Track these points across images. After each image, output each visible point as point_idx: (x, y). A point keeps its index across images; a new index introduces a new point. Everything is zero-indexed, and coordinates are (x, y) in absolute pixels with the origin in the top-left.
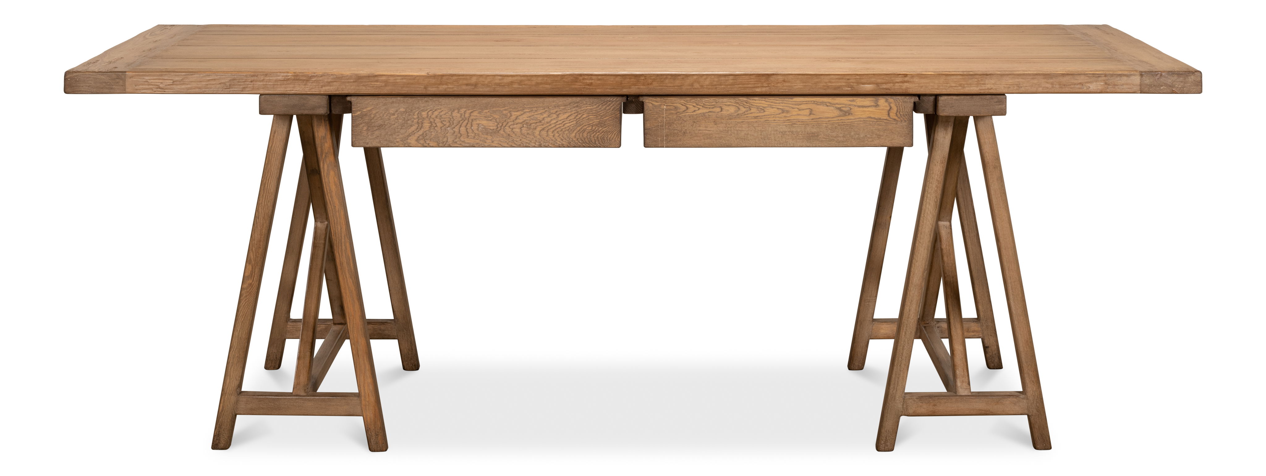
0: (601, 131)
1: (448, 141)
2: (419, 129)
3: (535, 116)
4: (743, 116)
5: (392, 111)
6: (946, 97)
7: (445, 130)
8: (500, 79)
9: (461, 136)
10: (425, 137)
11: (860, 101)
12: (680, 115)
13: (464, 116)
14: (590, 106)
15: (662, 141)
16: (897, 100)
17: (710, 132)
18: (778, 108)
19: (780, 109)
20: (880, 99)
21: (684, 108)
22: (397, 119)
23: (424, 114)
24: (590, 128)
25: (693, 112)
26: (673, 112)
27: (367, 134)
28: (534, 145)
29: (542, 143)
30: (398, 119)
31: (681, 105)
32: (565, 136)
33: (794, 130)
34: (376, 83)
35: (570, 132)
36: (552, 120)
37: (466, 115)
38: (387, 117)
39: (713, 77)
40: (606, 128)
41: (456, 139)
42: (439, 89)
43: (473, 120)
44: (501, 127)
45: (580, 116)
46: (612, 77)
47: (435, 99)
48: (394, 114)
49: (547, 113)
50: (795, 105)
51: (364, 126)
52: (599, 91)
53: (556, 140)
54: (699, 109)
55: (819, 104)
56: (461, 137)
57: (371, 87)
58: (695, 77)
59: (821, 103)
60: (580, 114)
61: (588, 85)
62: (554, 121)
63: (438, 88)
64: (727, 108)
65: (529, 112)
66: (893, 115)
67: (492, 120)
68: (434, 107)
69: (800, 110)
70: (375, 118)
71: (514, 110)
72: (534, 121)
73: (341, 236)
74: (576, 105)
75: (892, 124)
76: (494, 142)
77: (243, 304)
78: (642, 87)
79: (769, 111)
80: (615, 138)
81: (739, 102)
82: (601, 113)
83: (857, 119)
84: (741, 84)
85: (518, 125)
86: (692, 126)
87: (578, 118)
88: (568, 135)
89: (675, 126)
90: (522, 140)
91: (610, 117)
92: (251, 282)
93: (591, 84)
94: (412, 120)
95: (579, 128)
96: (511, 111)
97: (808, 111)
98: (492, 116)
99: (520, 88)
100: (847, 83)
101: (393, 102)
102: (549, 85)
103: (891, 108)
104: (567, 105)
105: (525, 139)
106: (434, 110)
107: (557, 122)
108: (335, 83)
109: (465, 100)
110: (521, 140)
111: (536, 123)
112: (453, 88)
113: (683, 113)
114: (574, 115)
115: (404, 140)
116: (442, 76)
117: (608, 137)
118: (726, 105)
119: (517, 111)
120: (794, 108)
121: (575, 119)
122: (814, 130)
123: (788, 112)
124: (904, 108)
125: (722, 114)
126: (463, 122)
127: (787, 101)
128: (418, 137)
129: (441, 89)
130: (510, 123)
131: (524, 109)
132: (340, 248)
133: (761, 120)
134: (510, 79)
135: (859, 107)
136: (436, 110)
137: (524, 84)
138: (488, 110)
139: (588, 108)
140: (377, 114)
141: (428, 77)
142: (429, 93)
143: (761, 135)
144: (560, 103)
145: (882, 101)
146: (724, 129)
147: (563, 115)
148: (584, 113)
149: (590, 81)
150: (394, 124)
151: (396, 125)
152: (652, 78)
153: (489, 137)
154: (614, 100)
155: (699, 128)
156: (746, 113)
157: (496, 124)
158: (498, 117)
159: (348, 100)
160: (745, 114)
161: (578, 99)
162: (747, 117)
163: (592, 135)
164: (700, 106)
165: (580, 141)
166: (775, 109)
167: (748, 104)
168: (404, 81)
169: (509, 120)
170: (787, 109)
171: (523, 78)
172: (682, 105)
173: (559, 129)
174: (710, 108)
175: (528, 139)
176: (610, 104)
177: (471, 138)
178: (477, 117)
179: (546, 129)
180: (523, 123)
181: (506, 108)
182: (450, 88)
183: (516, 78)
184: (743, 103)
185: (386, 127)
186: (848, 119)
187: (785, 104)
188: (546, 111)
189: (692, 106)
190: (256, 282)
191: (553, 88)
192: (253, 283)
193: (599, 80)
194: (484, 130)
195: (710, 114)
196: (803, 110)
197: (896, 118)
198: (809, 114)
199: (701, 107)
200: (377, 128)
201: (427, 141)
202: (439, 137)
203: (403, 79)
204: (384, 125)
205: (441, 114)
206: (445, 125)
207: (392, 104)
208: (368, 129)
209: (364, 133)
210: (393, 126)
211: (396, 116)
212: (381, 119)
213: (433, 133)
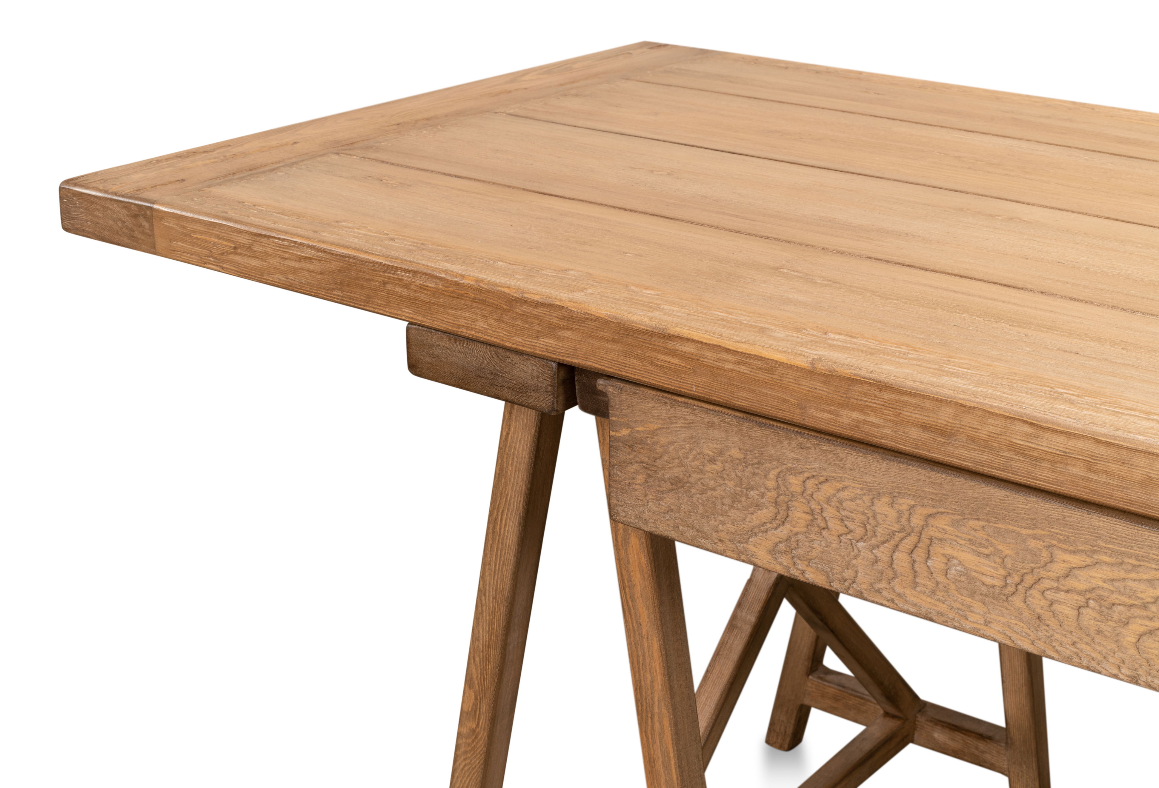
1: (858, 580)
2: (778, 522)
3: (1130, 583)
5: (708, 449)
7: (850, 547)
8: (1027, 435)
9: (895, 577)
10: (795, 549)
13: (909, 520)
22: (720, 474)
23: (795, 482)
27: (646, 495)
28: (1115, 671)
29: (1140, 672)
30: (725, 476)
34: (668, 358)
37: (913, 519)
38: (696, 463)
41: (880, 580)
42: (840, 419)
43: (934, 540)
44: (1017, 585)
47: (828, 446)
48: (712, 461)
51: (637, 472)
56: (896, 580)
57: (657, 365)
63: (840, 416)
65: (1113, 565)
67: (992, 558)
68: (824, 469)
70: (666, 458)
71: (1064, 546)
72: (1123, 599)
73: (653, 699)
76: (992, 625)
77: (461, 766)
85: (1069, 595)
90: (1080, 646)
92: (474, 726)
94: (763, 490)
96: (1052, 546)
98: (992, 545)
99: (1089, 480)
101: (711, 425)
105: (1087, 644)
106: (822, 479)
108: (568, 334)
109: (917, 474)
110: (1074, 644)
111: (1131, 606)
112: (878, 426)
115: (739, 542)
116: (852, 381)
119: (1075, 552)
126: (902, 539)
128: (776, 545)
129: (845, 420)
130: (1047, 584)
131: (1095, 552)
132: (650, 723)
134: (1059, 443)
136: (827, 480)
137: (1106, 473)
138: (982, 523)
140: (671, 449)
141: (811, 373)
142: (809, 422)
150: (714, 489)
151: (719, 492)
153: (978, 607)
157: (1002, 572)
158: (1011, 553)
159: (599, 388)
168: (743, 369)
169: (1043, 573)
171: (1102, 450)
175: (1100, 648)
178: (946, 536)
180: (1088, 595)
181: (1039, 532)
182: (872, 424)
183: (1080, 444)
185: (693, 491)
190: (484, 730)
192: (478, 730)
194: (963, 578)
200: (669, 486)
201: (798, 561)
202: (831, 562)
203: (739, 363)
204: (689, 482)
205: (843, 495)
206: (850, 532)
207: (708, 428)
208: (646, 482)
209: (636, 490)
210: (709, 493)
211: (718, 467)
212: (681, 465)
213: (816, 545)
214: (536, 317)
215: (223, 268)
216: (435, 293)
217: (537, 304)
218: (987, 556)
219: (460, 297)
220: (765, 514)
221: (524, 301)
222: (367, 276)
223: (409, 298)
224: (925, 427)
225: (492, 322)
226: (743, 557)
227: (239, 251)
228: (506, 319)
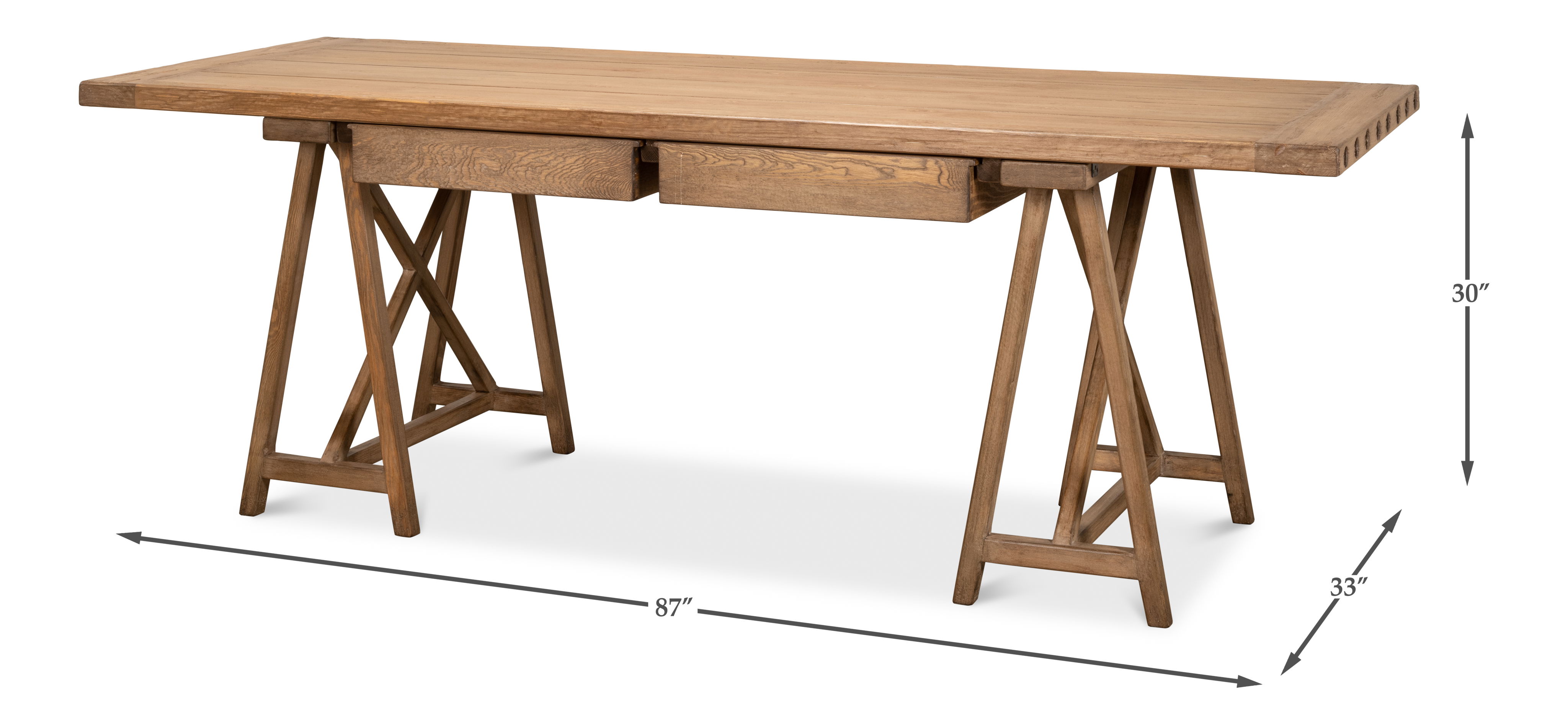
0: (612, 180)
1: (450, 181)
2: (420, 166)
3: (541, 158)
4: (770, 172)
5: (392, 143)
6: (1009, 163)
7: (446, 169)
8: (504, 113)
9: (463, 176)
10: (427, 175)
11: (904, 161)
12: (699, 167)
13: (467, 153)
14: (599, 150)
15: (678, 196)
16: (948, 163)
17: (732, 190)
18: (809, 165)
19: (812, 165)
20: (928, 160)
21: (703, 158)
22: (397, 152)
23: (425, 149)
24: (599, 176)
25: (712, 164)
26: (690, 162)
27: (368, 168)
29: (547, 190)
30: (399, 152)
31: (699, 154)
32: (572, 183)
33: (827, 192)
34: (377, 110)
35: (578, 179)
36: (558, 164)
38: (388, 150)
39: (735, 122)
40: (617, 177)
41: (458, 179)
42: (440, 121)
43: (476, 158)
44: (505, 168)
45: (588, 161)
46: (624, 116)
47: (436, 132)
48: (394, 147)
49: (553, 155)
50: (829, 162)
51: (364, 159)
52: (608, 132)
53: (563, 188)
54: (719, 160)
55: (856, 162)
56: (463, 178)
57: (371, 114)
58: (715, 122)
59: (859, 161)
60: (588, 158)
61: (598, 125)
62: (561, 166)
63: (440, 119)
64: (751, 161)
65: (534, 152)
66: (943, 180)
68: (436, 141)
69: (834, 168)
70: (376, 150)
71: (518, 150)
72: (539, 164)
74: (584, 147)
75: (944, 192)
78: (656, 130)
79: (799, 167)
80: (627, 190)
81: (765, 154)
82: (611, 159)
83: (902, 183)
84: (767, 133)
85: (522, 167)
86: (712, 180)
87: (586, 162)
88: (576, 182)
89: (693, 179)
90: (527, 186)
91: (621, 165)
92: (278, 329)
93: (600, 124)
94: (413, 154)
95: (587, 175)
96: (515, 151)
97: (844, 170)
98: (495, 155)
99: (524, 124)
100: (889, 138)
101: (393, 133)
102: (556, 122)
103: (941, 172)
104: (575, 147)
105: (529, 184)
106: (435, 145)
107: (564, 166)
108: (335, 108)
109: (468, 135)
110: (525, 185)
111: (542, 166)
112: (454, 120)
113: (701, 164)
114: (582, 159)
115: (405, 178)
116: (444, 105)
117: (618, 188)
118: (749, 157)
119: (522, 151)
120: (827, 166)
121: (583, 164)
122: (851, 195)
123: (820, 170)
124: (957, 173)
125: (745, 168)
126: (465, 161)
127: (819, 156)
128: (419, 175)
129: (442, 120)
130: (514, 165)
131: (528, 149)
133: (790, 178)
134: (514, 113)
135: (904, 168)
136: (437, 145)
137: (529, 120)
138: (491, 148)
139: (597, 151)
140: (378, 146)
141: (430, 105)
142: (430, 124)
143: (790, 196)
144: (567, 145)
145: (931, 162)
146: (748, 187)
147: (571, 158)
148: (593, 158)
149: (600, 120)
150: (395, 159)
151: (397, 159)
152: (668, 120)
153: (493, 181)
154: (625, 144)
155: (719, 184)
156: (773, 168)
157: (499, 165)
158: (502, 157)
159: (349, 127)
160: (772, 170)
161: (587, 140)
162: (774, 173)
163: (602, 185)
164: (721, 156)
165: (589, 191)
166: (806, 166)
167: (775, 158)
168: (405, 109)
169: (513, 162)
170: (820, 166)
171: (527, 113)
172: (701, 154)
173: (566, 175)
174: (731, 160)
175: (533, 185)
176: (621, 149)
177: (474, 180)
178: (480, 156)
179: (552, 174)
180: (528, 166)
181: (510, 146)
182: (452, 120)
183: (520, 112)
184: (769, 156)
185: (387, 161)
186: (891, 183)
187: (817, 159)
188: (552, 152)
189: (712, 156)
191: (559, 126)
193: (610, 119)
194: (486, 171)
195: (732, 167)
196: (838, 168)
197: (948, 185)
198: (844, 174)
199: (722, 158)
200: (377, 162)
201: (428, 180)
202: (440, 177)
203: (403, 107)
204: (385, 158)
205: (443, 149)
206: (446, 163)
207: (392, 135)
208: (368, 162)
209: (363, 167)
210: (393, 161)
211: (396, 149)
212: (382, 152)
213: (434, 172)
214: (322, 104)
215: (172, 108)
216: (278, 101)
217: (322, 99)
218: (494, 160)
219: (289, 101)
220: (415, 164)
221: (317, 98)
222: (246, 100)
223: (265, 106)
224: (470, 117)
225: (303, 109)
226: (407, 184)
227: (182, 99)
228: (309, 107)
